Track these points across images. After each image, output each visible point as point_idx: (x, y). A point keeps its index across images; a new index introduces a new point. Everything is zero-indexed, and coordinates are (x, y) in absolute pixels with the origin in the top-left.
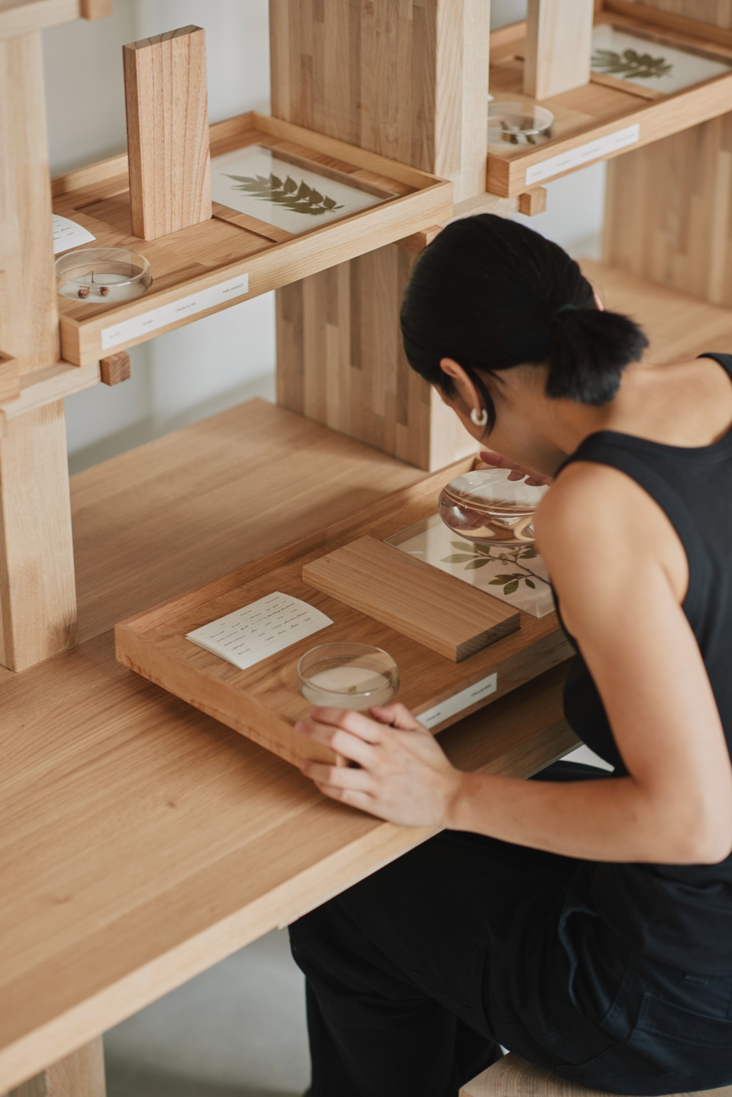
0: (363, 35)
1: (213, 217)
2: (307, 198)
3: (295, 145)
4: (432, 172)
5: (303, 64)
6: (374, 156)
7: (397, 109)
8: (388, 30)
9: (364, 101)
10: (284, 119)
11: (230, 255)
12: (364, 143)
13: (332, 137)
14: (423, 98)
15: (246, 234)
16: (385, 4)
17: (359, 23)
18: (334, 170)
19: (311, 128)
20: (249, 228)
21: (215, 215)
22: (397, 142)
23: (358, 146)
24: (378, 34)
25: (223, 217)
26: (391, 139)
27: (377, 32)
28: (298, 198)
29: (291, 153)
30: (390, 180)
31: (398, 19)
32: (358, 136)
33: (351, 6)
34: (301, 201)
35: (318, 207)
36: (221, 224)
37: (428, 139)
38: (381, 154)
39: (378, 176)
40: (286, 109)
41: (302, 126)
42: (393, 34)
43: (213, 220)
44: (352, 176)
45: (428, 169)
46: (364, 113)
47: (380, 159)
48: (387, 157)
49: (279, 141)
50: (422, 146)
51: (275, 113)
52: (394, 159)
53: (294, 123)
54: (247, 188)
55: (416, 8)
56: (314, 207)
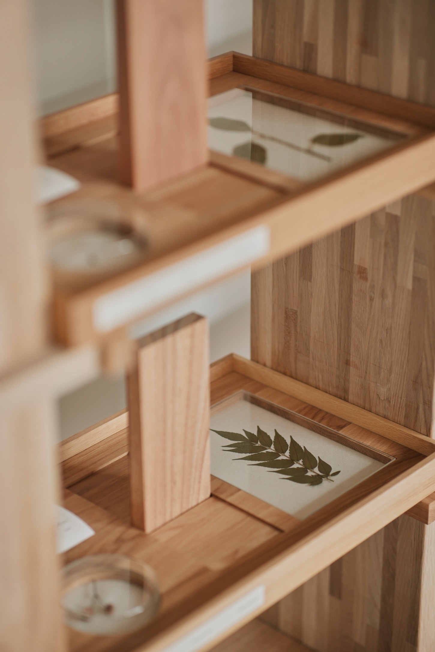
0: (355, 298)
1: (212, 495)
2: (301, 462)
3: (279, 392)
4: (428, 434)
5: (287, 317)
6: (364, 412)
7: (390, 371)
8: (383, 295)
9: (353, 358)
10: (265, 365)
11: (236, 552)
12: (351, 398)
13: (317, 388)
14: (421, 364)
15: (249, 519)
16: (381, 272)
17: (351, 286)
18: (323, 425)
19: (294, 377)
20: (252, 511)
21: (214, 493)
22: (389, 402)
23: (346, 400)
24: (372, 299)
25: (222, 496)
26: (382, 398)
27: (371, 297)
28: (291, 461)
29: (275, 403)
30: (382, 438)
31: (395, 287)
32: (346, 391)
33: (342, 269)
34: (296, 466)
35: (314, 474)
36: (220, 505)
37: (424, 403)
38: (370, 411)
39: (369, 433)
40: (267, 355)
41: (285, 374)
42: (388, 301)
43: (212, 499)
44: (342, 432)
45: (424, 431)
46: (352, 370)
47: (371, 416)
48: (377, 414)
49: (262, 386)
50: (418, 408)
51: (255, 356)
52: (385, 417)
53: (276, 368)
54: (238, 449)
55: (416, 279)
56: (310, 474)
